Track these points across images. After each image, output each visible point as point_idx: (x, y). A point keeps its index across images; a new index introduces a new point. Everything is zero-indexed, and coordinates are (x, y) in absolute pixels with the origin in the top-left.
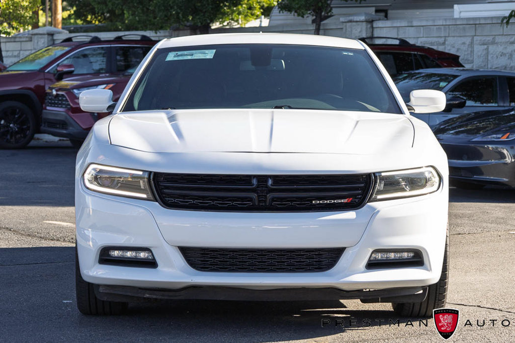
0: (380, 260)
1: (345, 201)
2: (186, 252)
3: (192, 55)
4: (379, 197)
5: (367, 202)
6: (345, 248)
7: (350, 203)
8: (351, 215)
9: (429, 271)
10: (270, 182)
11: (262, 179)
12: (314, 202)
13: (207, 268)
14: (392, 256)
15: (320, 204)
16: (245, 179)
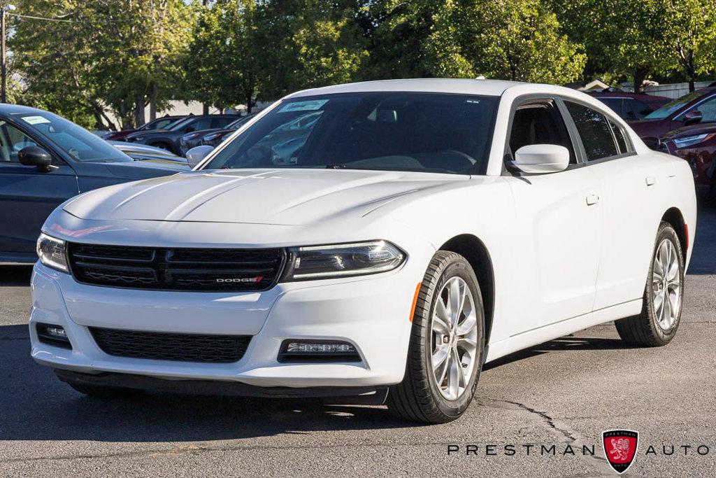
0: (306, 352)
1: (254, 280)
2: (97, 333)
3: (303, 106)
4: (295, 276)
5: (278, 282)
6: (252, 336)
7: (261, 283)
8: (254, 297)
9: (366, 368)
10: (169, 255)
11: (161, 251)
12: (218, 280)
13: (119, 352)
14: (323, 348)
15: (225, 282)
16: (144, 252)
